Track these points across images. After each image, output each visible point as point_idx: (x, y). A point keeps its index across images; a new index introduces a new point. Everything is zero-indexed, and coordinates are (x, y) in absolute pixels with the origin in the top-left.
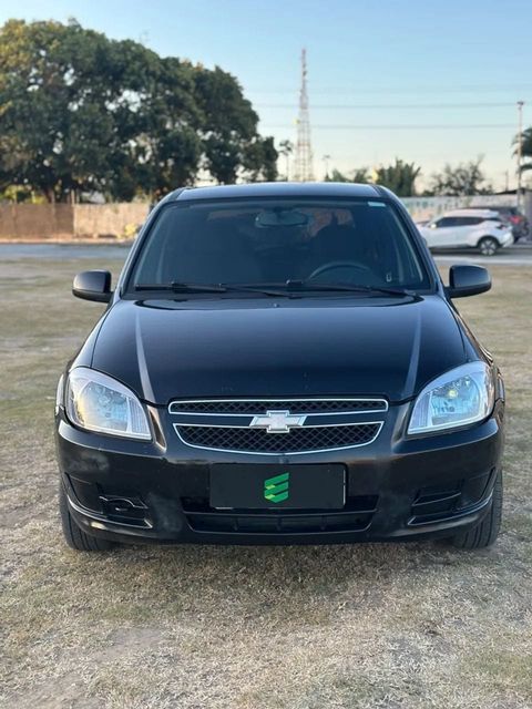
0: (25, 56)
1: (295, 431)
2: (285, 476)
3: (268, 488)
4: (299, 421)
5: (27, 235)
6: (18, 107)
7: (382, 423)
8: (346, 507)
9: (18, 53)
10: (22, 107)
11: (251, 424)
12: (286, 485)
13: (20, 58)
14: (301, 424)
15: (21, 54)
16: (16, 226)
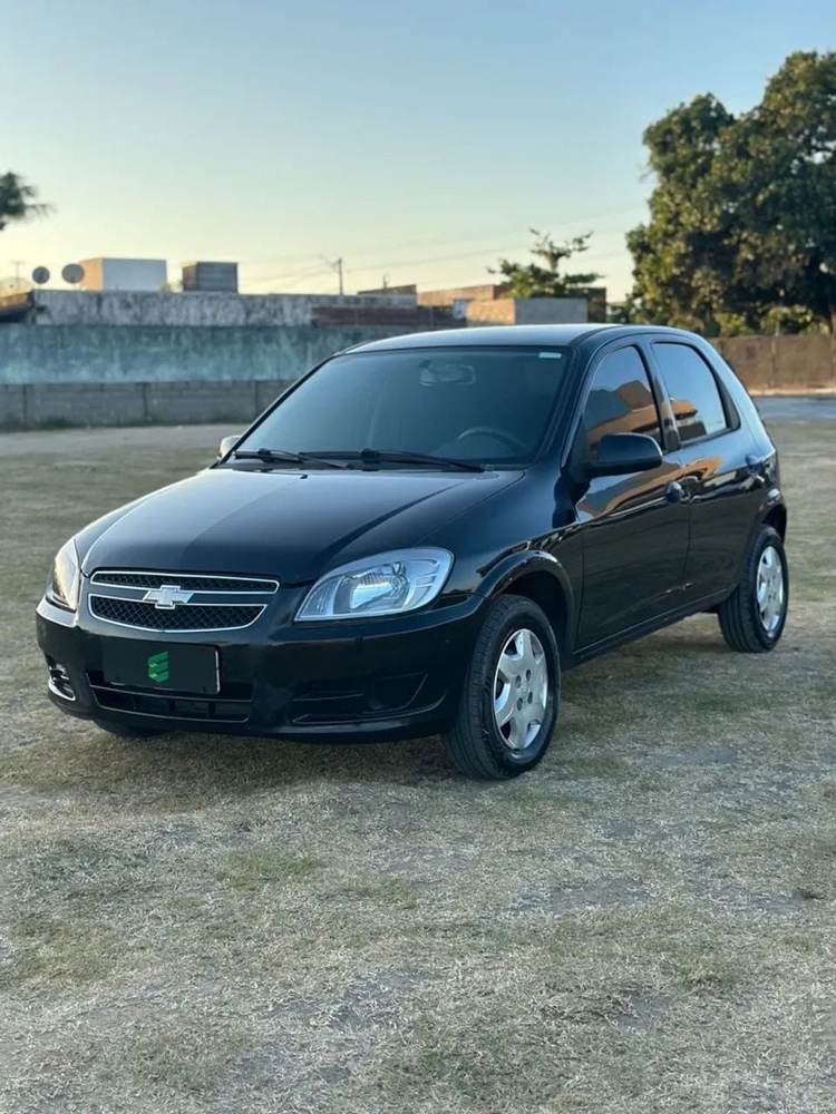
0: (803, 109)
1: (180, 608)
2: (164, 655)
3: (152, 666)
4: (185, 597)
5: (790, 382)
6: (784, 190)
7: (265, 606)
8: (221, 694)
9: (793, 105)
10: (790, 189)
11: (145, 598)
12: (165, 665)
13: (796, 112)
14: (185, 601)
15: (799, 105)
16: (776, 370)
